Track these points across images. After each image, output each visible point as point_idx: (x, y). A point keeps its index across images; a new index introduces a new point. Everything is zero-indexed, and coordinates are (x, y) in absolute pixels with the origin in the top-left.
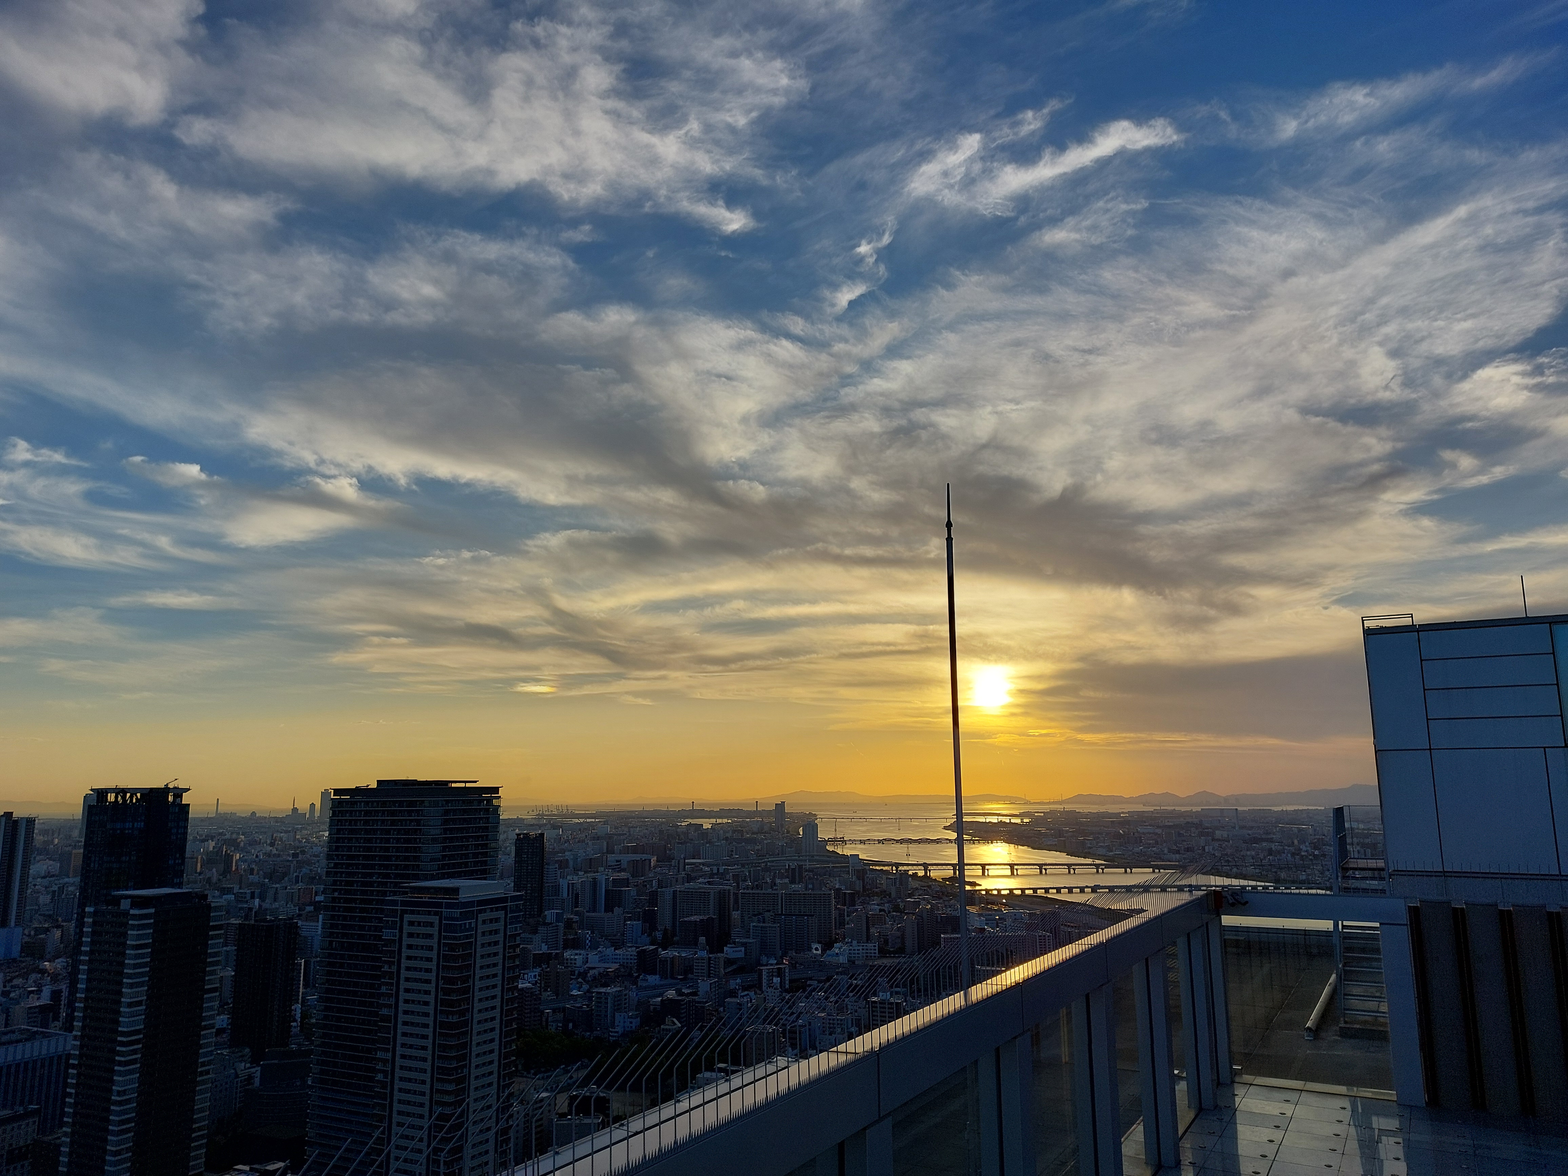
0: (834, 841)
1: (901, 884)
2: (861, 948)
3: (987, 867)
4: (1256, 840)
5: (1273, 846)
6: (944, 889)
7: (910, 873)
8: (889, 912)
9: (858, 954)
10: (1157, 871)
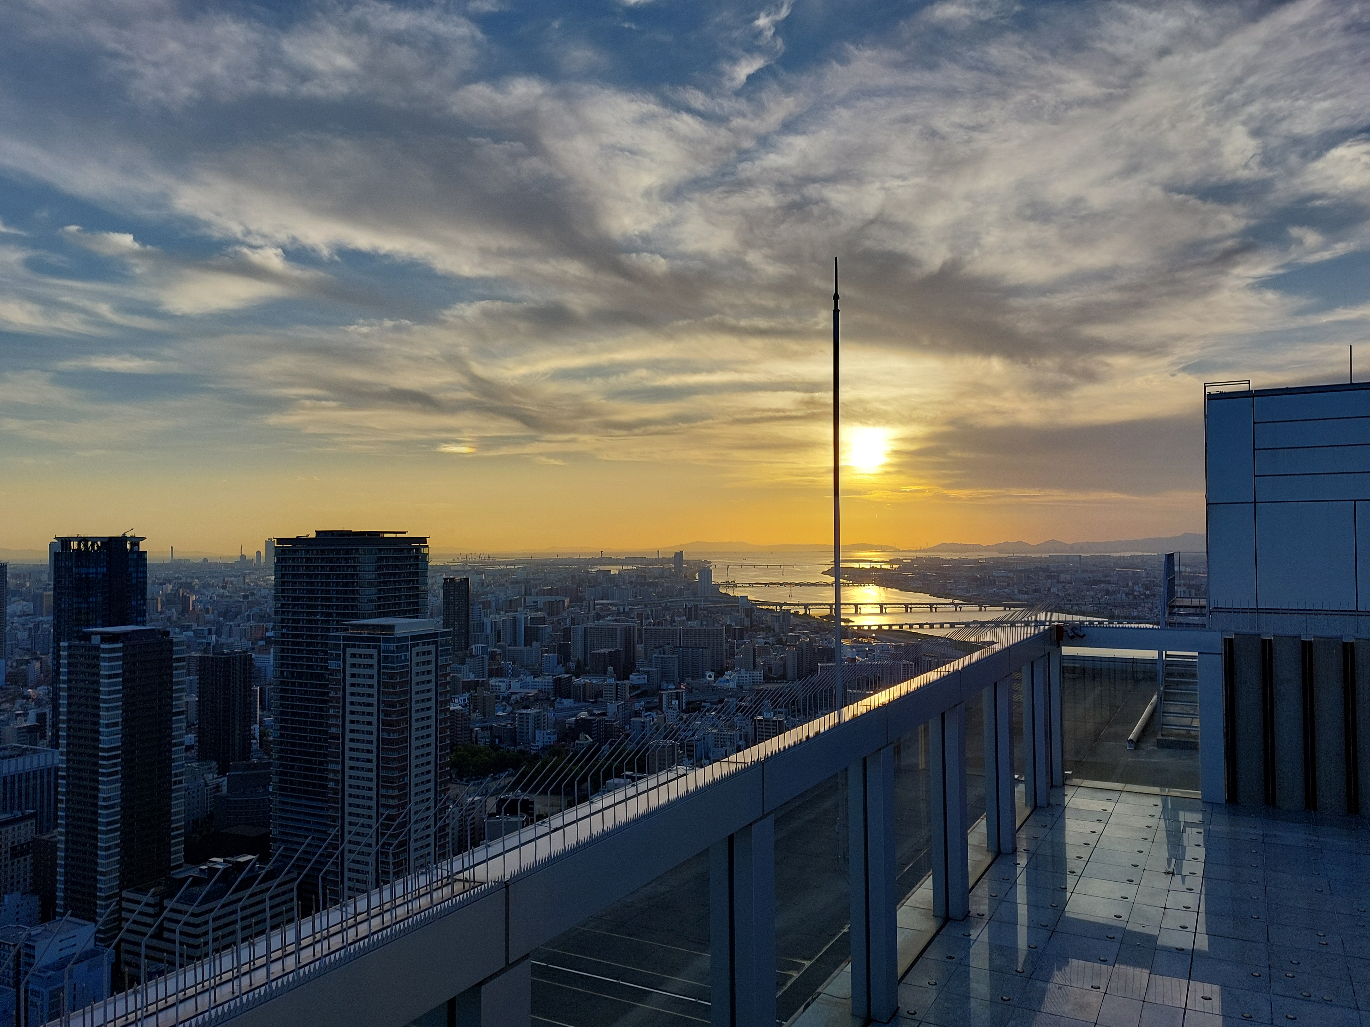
0: (727, 584)
1: (784, 621)
2: (748, 675)
3: (859, 606)
4: (1096, 582)
5: (1110, 587)
6: (821, 625)
7: (792, 611)
8: (773, 645)
9: (746, 680)
10: (1007, 609)
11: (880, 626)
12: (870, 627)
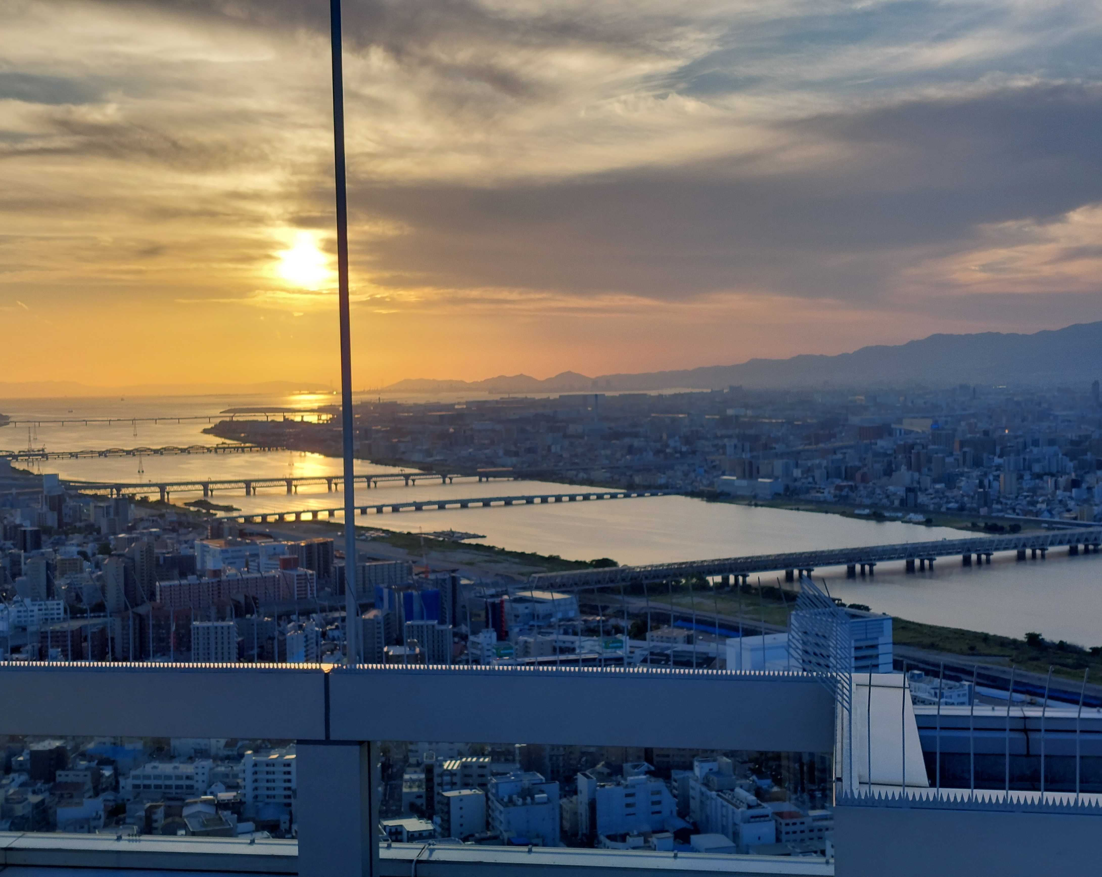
0: (28, 455)
1: (117, 513)
2: (36, 608)
3: (253, 484)
4: (617, 435)
5: (636, 443)
6: (183, 518)
7: (138, 497)
8: (94, 555)
9: (32, 616)
11: (281, 516)
12: (264, 517)
